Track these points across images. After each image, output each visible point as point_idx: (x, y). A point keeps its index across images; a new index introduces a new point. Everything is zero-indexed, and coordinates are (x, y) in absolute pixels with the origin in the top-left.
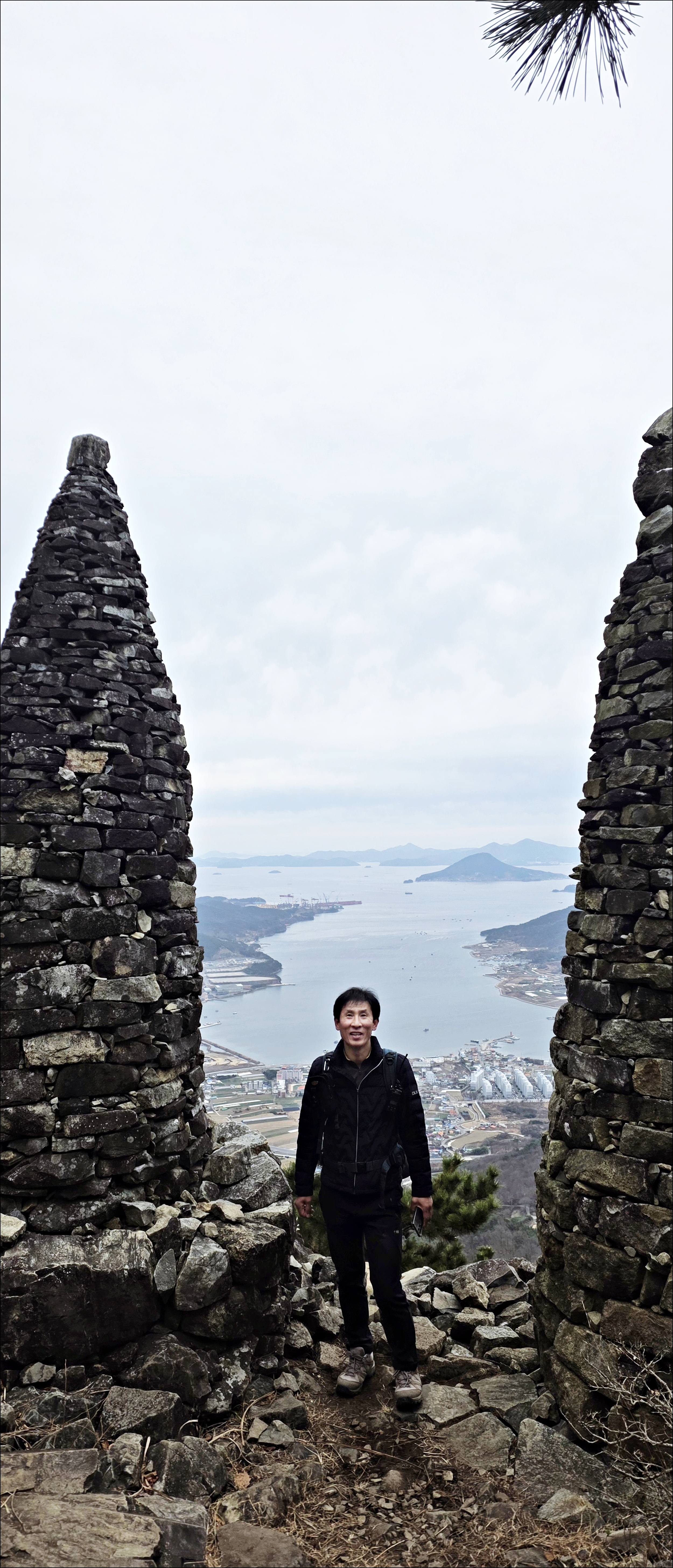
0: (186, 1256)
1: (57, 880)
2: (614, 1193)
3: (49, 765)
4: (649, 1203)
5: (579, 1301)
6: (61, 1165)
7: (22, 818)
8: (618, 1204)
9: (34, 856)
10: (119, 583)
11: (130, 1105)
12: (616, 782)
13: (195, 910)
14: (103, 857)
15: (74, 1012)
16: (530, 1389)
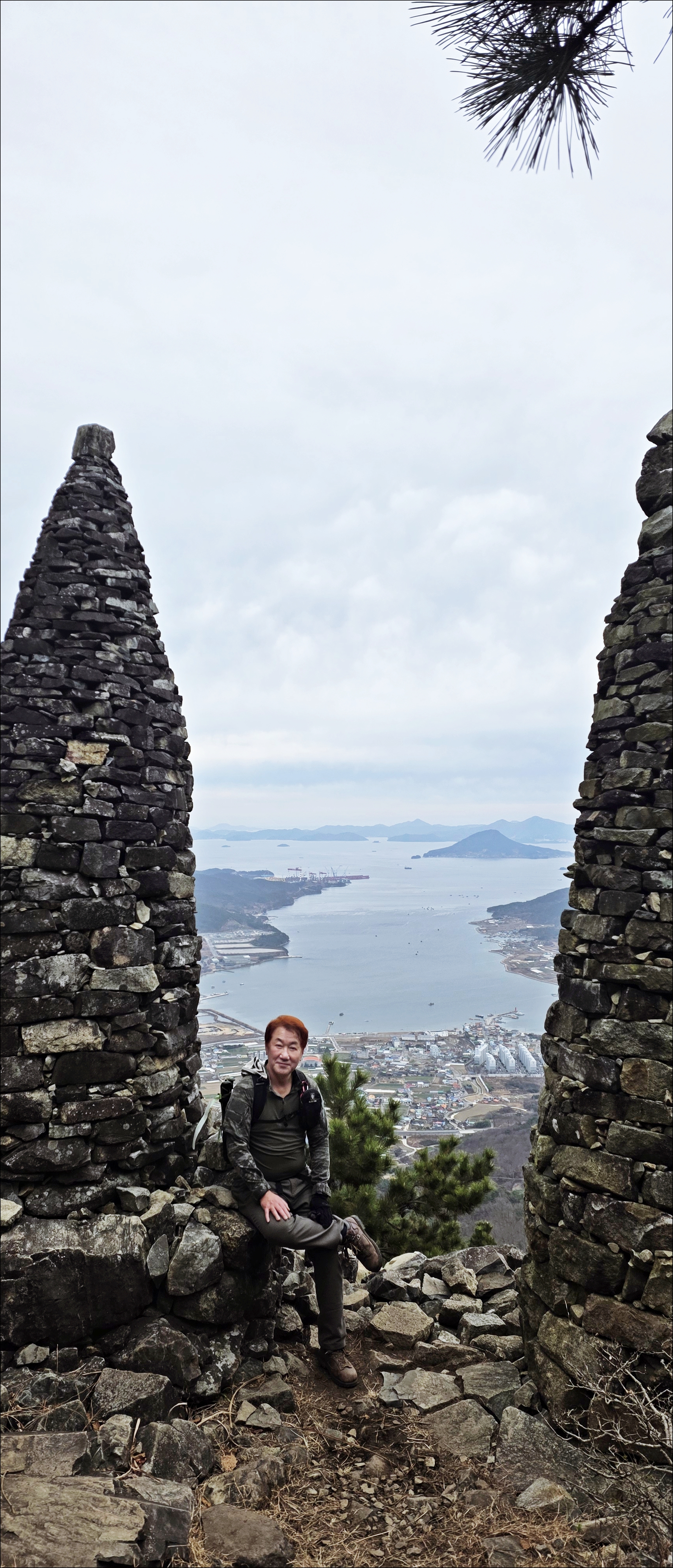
0: (179, 1241)
1: (57, 871)
2: (600, 1190)
3: (51, 756)
4: (633, 1201)
5: (562, 1293)
6: (57, 1151)
7: (23, 809)
8: (603, 1201)
9: (34, 847)
10: (122, 574)
11: (126, 1092)
12: (611, 784)
13: (193, 900)
14: (103, 848)
15: (72, 1001)
16: (514, 1377)
